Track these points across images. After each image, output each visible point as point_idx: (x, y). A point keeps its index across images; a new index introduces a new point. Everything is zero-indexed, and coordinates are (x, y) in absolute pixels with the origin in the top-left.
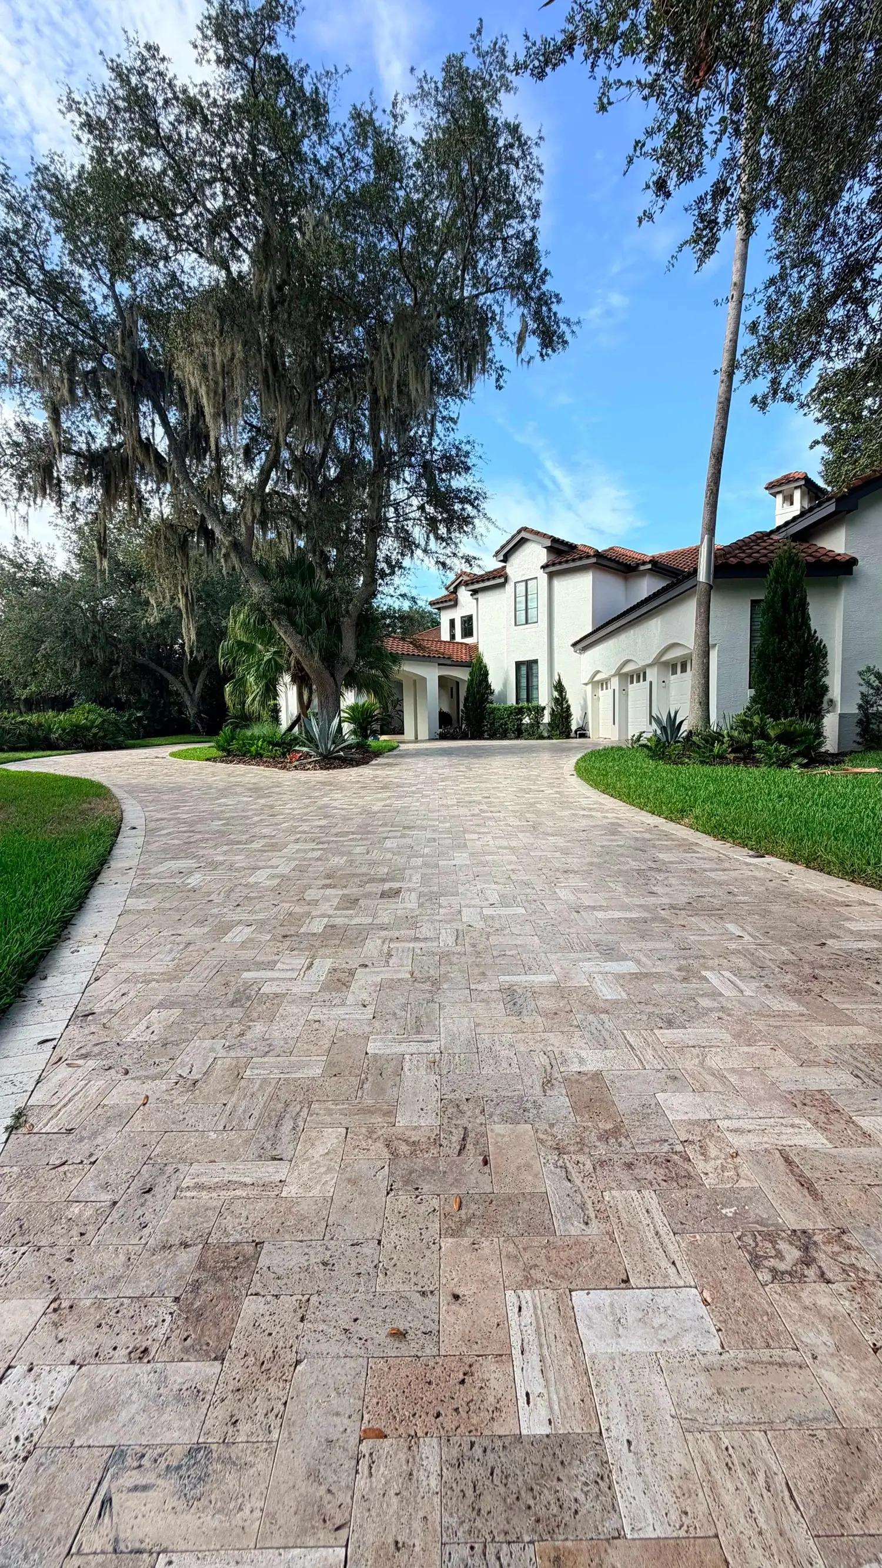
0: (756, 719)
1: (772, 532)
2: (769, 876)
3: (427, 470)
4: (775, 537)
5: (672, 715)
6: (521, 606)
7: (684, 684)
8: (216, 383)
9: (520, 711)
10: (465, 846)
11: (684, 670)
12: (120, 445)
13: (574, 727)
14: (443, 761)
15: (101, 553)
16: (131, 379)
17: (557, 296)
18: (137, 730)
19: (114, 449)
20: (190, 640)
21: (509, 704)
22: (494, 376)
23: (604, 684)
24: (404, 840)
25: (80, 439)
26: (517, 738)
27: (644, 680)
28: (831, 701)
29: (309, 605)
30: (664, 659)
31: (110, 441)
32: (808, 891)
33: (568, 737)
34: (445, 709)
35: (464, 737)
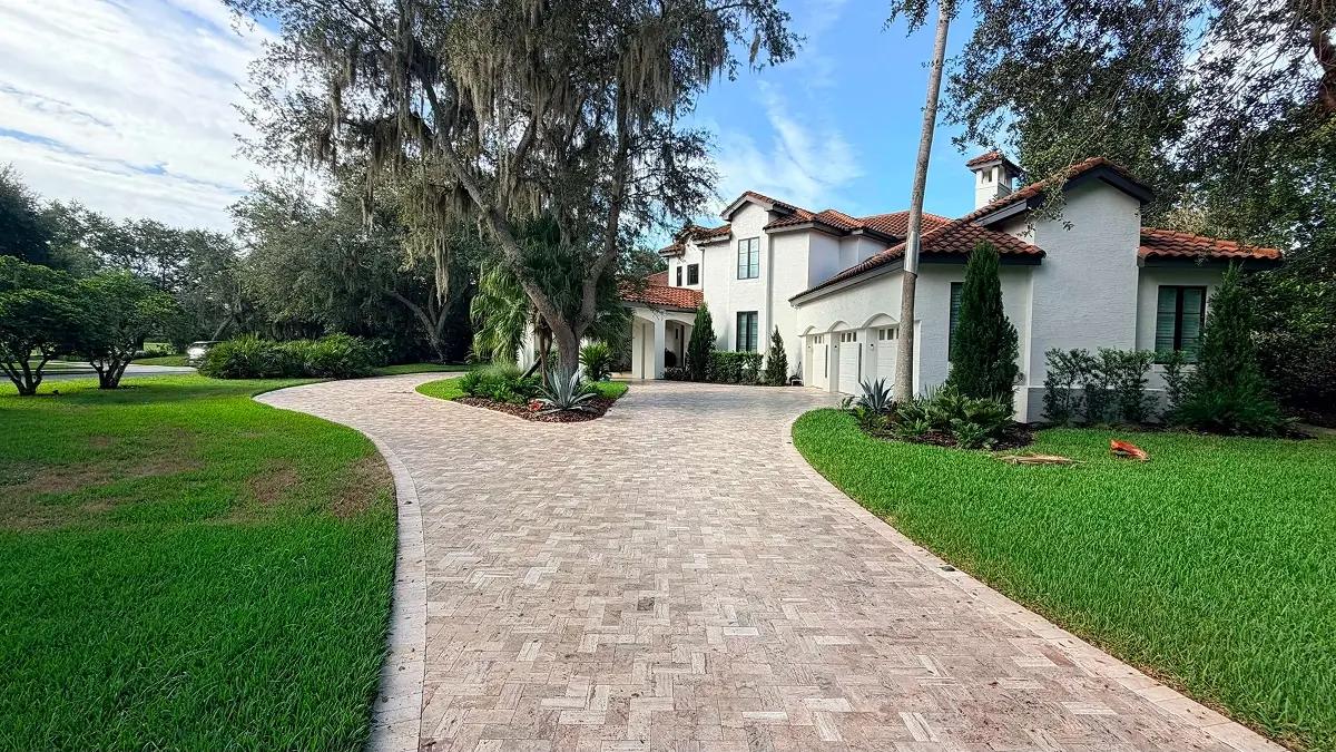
0: (954, 399)
1: (971, 220)
2: (957, 596)
3: (666, 152)
4: (973, 224)
5: (879, 383)
6: (744, 261)
7: (891, 349)
8: (487, 84)
9: (740, 358)
10: (702, 543)
11: (890, 337)
12: (391, 117)
13: (789, 375)
14: (671, 415)
15: (367, 210)
16: (406, 65)
17: (786, 15)
18: (383, 358)
19: (385, 120)
20: (441, 288)
21: (730, 351)
22: (728, 68)
23: (818, 338)
24: (649, 533)
25: (355, 110)
26: (737, 383)
27: (855, 340)
28: (1022, 375)
29: (556, 267)
30: (873, 325)
31: (381, 111)
32: (988, 617)
33: (784, 384)
34: (671, 349)
35: (687, 379)
